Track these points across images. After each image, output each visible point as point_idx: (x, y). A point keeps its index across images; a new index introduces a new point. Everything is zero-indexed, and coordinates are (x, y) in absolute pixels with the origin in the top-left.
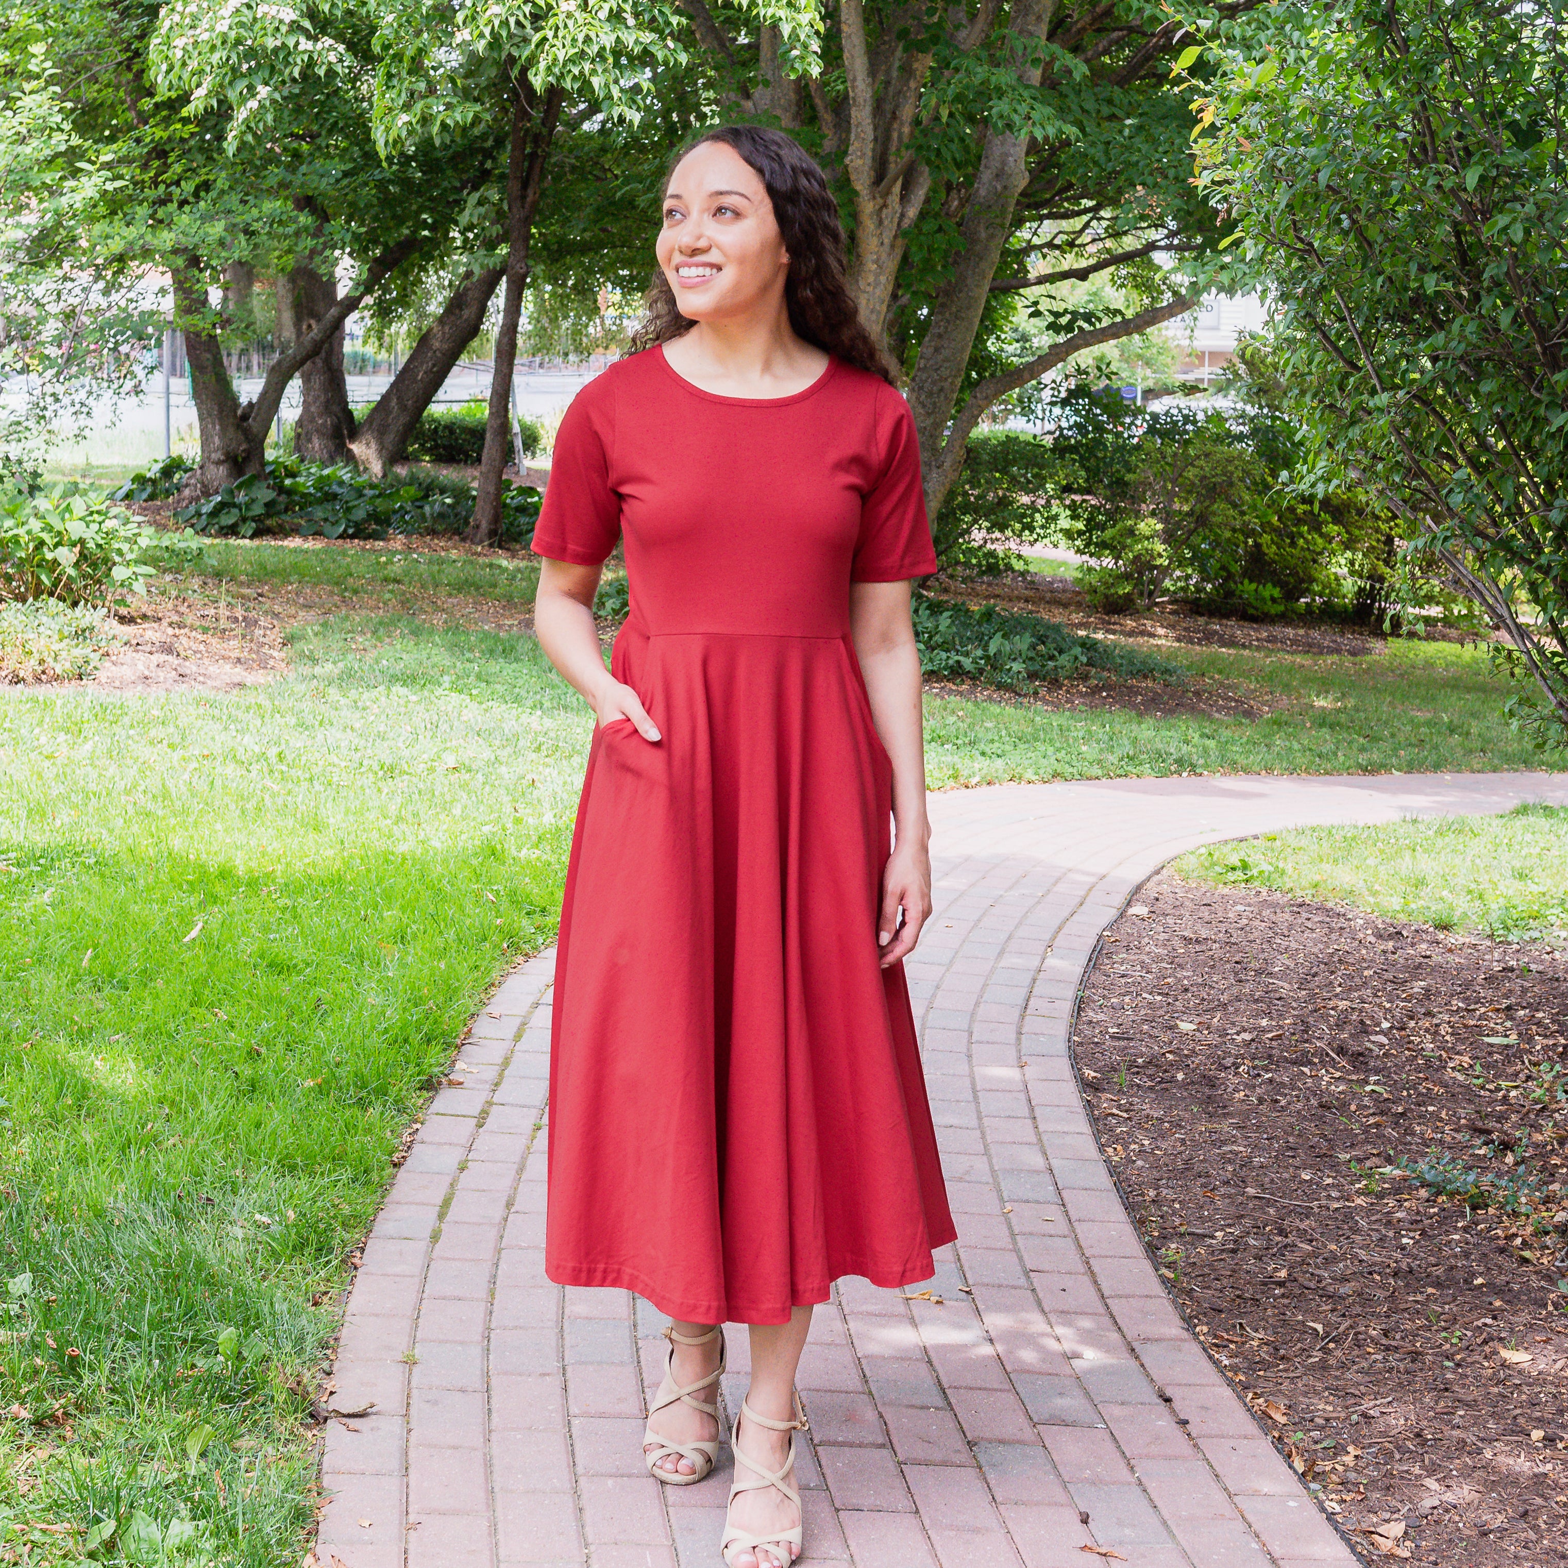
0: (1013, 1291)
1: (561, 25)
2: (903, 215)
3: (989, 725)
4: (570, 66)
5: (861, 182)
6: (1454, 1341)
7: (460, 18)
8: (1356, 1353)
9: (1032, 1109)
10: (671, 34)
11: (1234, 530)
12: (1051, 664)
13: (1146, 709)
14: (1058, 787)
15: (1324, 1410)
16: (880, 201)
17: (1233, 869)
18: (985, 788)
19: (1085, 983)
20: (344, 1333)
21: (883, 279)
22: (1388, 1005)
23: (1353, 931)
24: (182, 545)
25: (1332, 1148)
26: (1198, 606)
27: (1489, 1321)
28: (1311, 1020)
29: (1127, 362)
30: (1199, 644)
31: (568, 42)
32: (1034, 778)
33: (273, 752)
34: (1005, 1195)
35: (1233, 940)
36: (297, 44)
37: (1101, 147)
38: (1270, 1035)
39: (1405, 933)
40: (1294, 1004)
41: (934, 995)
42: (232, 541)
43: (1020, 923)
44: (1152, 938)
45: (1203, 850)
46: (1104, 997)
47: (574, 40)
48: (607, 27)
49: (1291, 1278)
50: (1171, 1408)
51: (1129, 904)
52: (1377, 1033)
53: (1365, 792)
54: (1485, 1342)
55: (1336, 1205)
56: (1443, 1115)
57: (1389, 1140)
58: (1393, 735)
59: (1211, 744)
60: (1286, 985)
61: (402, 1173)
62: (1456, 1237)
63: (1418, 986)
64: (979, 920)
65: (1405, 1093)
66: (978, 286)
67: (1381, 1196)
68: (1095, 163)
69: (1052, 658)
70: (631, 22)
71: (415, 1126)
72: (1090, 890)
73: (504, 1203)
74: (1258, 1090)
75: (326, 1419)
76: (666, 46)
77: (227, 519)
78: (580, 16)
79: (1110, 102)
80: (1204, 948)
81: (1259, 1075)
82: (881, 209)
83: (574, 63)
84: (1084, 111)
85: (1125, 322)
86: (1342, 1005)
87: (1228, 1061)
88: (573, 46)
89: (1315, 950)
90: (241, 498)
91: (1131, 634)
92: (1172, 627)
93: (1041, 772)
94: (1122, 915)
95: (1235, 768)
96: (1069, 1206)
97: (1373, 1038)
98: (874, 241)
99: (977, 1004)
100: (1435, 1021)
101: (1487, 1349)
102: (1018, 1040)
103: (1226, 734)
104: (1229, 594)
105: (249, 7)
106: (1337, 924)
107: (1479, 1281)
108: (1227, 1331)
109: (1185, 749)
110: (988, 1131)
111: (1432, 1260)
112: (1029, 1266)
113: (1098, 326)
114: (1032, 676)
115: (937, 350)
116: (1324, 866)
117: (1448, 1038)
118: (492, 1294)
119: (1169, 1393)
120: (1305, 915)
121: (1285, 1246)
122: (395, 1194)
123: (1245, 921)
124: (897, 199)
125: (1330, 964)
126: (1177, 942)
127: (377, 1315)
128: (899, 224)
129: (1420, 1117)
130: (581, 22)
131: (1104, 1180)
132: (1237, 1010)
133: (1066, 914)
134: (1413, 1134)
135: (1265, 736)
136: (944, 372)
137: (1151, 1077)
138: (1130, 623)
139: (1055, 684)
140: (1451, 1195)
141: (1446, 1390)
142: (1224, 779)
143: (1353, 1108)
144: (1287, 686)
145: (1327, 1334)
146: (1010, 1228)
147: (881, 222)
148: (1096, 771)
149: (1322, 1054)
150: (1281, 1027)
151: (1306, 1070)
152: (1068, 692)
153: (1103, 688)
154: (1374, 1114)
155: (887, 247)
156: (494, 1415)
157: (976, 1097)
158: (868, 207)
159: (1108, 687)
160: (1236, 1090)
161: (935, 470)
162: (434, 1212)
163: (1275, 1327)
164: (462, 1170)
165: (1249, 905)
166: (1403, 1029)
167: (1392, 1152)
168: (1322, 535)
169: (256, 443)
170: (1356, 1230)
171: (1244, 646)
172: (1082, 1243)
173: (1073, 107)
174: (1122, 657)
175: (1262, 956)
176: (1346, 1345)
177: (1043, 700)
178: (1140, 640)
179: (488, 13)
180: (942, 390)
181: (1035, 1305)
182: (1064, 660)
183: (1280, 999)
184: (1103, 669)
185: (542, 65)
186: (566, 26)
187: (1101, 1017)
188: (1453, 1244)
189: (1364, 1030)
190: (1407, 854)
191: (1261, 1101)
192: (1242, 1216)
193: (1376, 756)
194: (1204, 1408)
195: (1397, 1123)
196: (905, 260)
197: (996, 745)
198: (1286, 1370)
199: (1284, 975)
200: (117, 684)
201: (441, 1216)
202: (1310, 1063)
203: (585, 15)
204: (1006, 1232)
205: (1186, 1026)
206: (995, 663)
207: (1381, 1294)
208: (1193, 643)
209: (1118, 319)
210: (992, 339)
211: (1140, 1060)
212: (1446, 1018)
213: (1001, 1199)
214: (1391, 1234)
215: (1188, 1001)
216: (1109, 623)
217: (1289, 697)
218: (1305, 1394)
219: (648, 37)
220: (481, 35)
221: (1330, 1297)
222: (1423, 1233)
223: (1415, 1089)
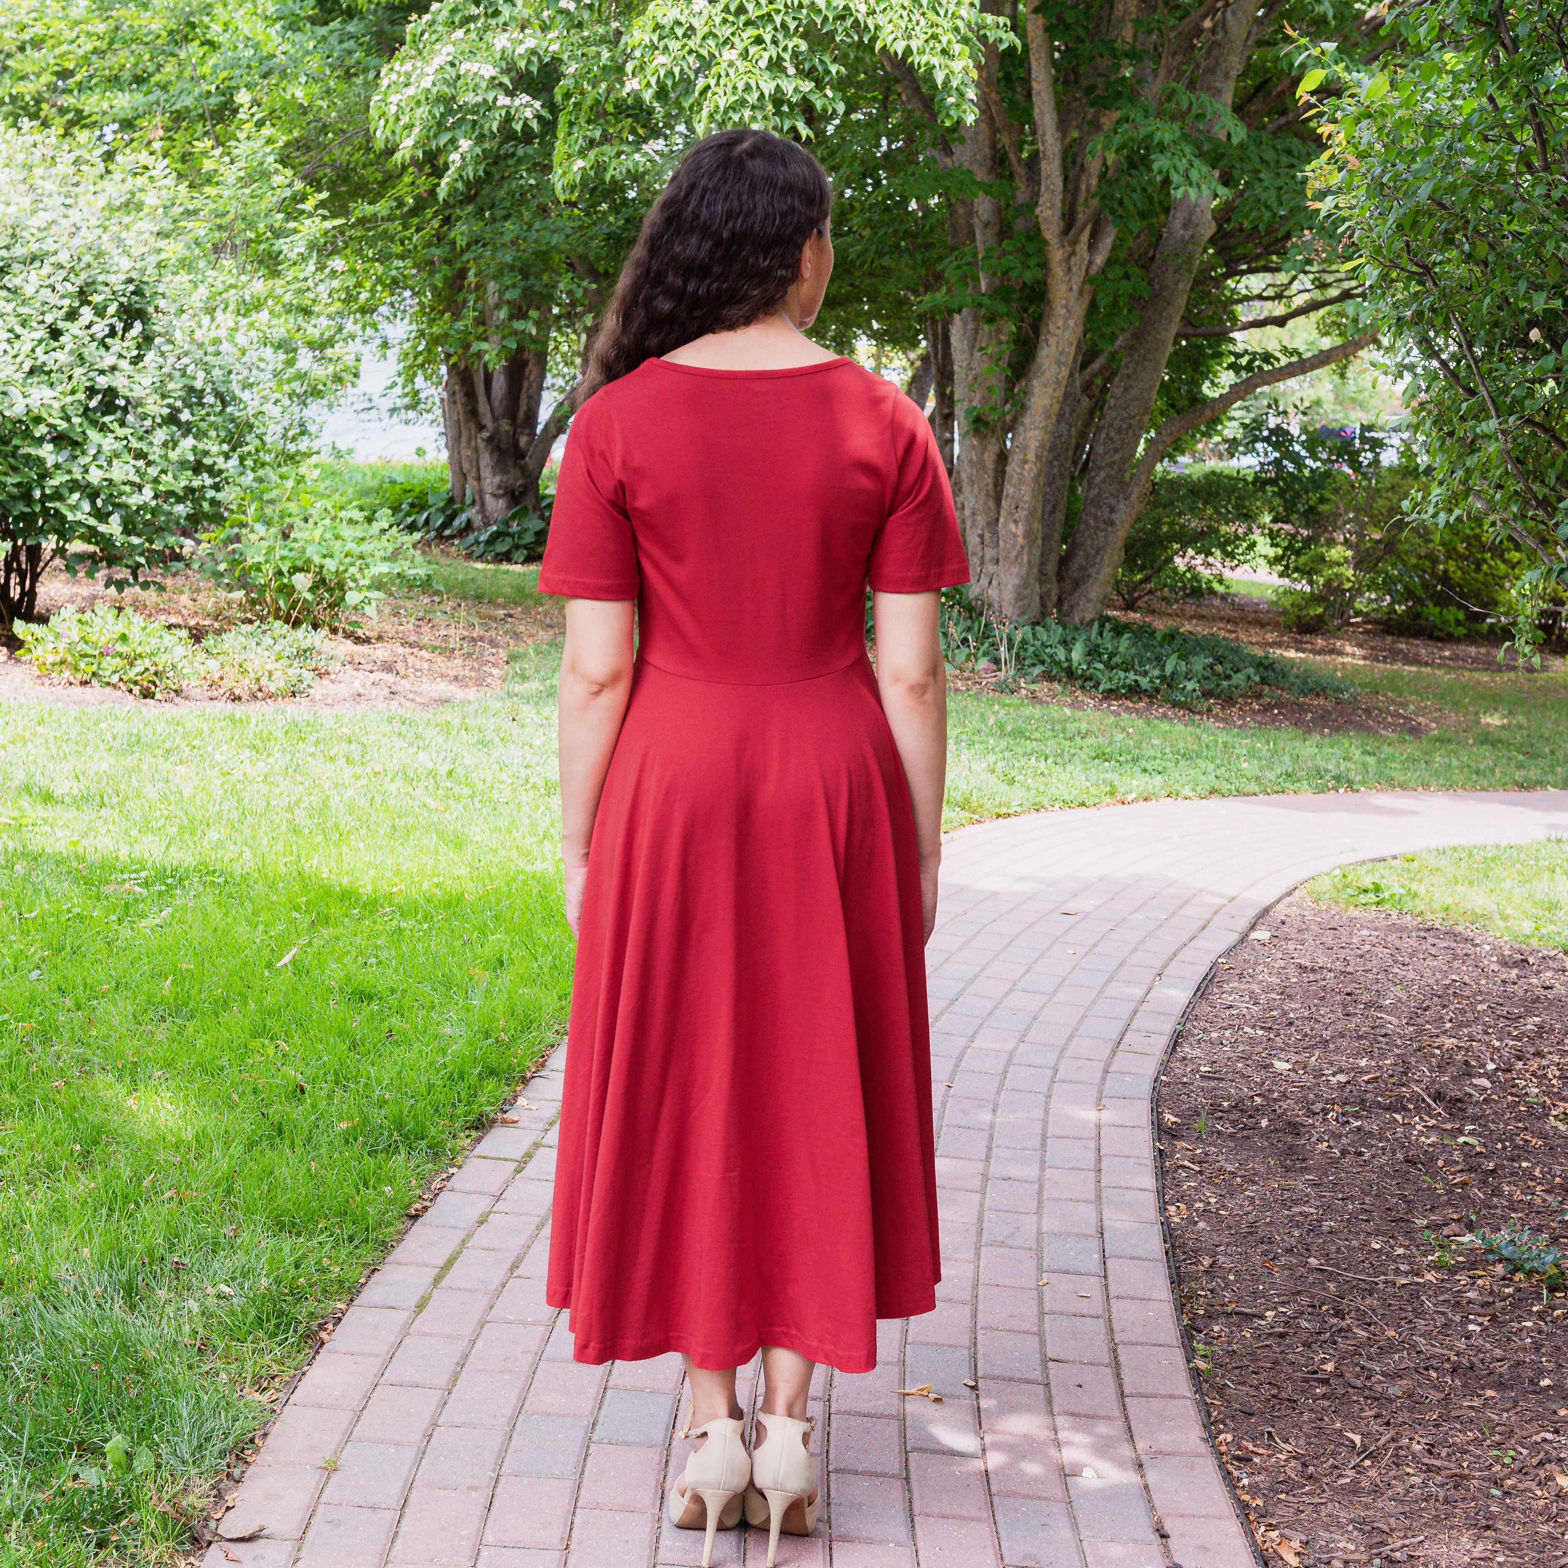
0: (1023, 1386)
1: (723, 74)
2: (1091, 263)
3: (1156, 742)
4: (731, 114)
5: (1051, 231)
6: (1507, 1461)
7: (629, 67)
8: (1392, 1473)
9: (1099, 1159)
10: (830, 83)
11: (1420, 557)
12: (1225, 683)
13: (1315, 726)
14: (1215, 803)
15: (1344, 1550)
16: (1069, 249)
17: (1366, 891)
18: (1141, 804)
19: (1188, 1015)
20: (275, 1430)
21: (1071, 323)
22: (1497, 1044)
23: (1478, 958)
24: (413, 572)
25: (1409, 1211)
26: (1389, 626)
27: (1549, 1436)
28: (1413, 1060)
29: (1341, 404)
30: (1385, 662)
31: (729, 90)
32: (1191, 794)
33: (444, 769)
34: (1045, 1264)
35: (1349, 969)
36: (495, 99)
37: (1273, 192)
38: (1366, 1078)
39: (1531, 961)
40: (1399, 1042)
41: (1029, 1027)
42: (505, 566)
43: (1136, 949)
44: (1267, 965)
45: (1338, 872)
46: (1205, 1031)
47: (735, 88)
48: (767, 75)
49: (1339, 1374)
50: (1165, 1546)
51: (1253, 927)
52: (1480, 1076)
53: (1517, 809)
54: (1541, 1464)
55: (1404, 1281)
56: (1537, 1173)
57: (1473, 1202)
58: (1552, 752)
59: (1371, 760)
60: (1394, 1020)
61: (418, 1227)
62: (1529, 1324)
63: (1531, 1023)
64: (1095, 945)
65: (1499, 1146)
66: (1165, 330)
67: (1453, 1271)
68: (1267, 207)
69: (1228, 677)
70: (791, 71)
71: (451, 1171)
72: (1215, 913)
73: (509, 1264)
74: (1344, 1141)
75: (210, 1543)
76: (826, 96)
77: (502, 547)
78: (742, 66)
79: (1289, 152)
80: (1318, 977)
81: (1348, 1122)
82: (1069, 257)
83: (734, 110)
84: (1262, 160)
85: (1302, 361)
86: (1449, 1043)
87: (1317, 1107)
88: (734, 94)
89: (1431, 981)
90: (515, 527)
91: (1320, 652)
92: (1360, 646)
93: (1199, 788)
94: (1242, 941)
95: (1391, 784)
96: (1111, 1278)
97: (1475, 1081)
98: (1063, 288)
99: (1071, 1038)
100: (1545, 1062)
101: (1542, 1474)
102: (1104, 1078)
103: (1387, 750)
104: (1417, 616)
105: (453, 65)
106: (1461, 949)
107: (1546, 1382)
108: (1253, 1440)
109: (1343, 765)
110: (1047, 1185)
111: (1498, 1352)
112: (1050, 1355)
113: (1277, 365)
114: (1207, 694)
115: (1126, 389)
116: (1460, 889)
117: (1554, 1082)
118: (455, 1379)
119: (1168, 1527)
120: (1431, 940)
121: (1341, 1330)
122: (399, 1253)
123: (1368, 947)
124: (1085, 247)
125: (1443, 997)
126: (1292, 971)
127: (320, 1406)
128: (1087, 272)
129: (1512, 1174)
130: (742, 70)
131: (1155, 1245)
132: (1337, 1048)
133: (1184, 938)
134: (1500, 1195)
135: (1426, 753)
136: (1133, 411)
137: (1234, 1123)
138: (1320, 642)
139: (1229, 701)
140: (1529, 1273)
141: (1488, 1527)
142: (1379, 795)
143: (1440, 1163)
144: (1456, 703)
145: (1365, 1447)
146: (1041, 1303)
147: (1069, 270)
148: (1253, 787)
149: (1417, 1099)
150: (1380, 1068)
151: (1398, 1117)
152: (1241, 709)
153: (1275, 706)
154: (1462, 1171)
155: (1075, 293)
156: (399, 1540)
157: (1044, 1145)
158: (1057, 255)
159: (1280, 705)
160: (1320, 1140)
161: (1122, 502)
162: (430, 1274)
163: (1308, 1436)
164: (481, 1223)
165: (1376, 929)
166: (1509, 1071)
167: (1474, 1218)
168: (1504, 561)
169: (532, 478)
170: (1420, 1313)
171: (1427, 664)
172: (1116, 1327)
173: (1254, 157)
174: (1297, 677)
175: (1374, 987)
176: (1383, 1463)
177: (1216, 717)
178: (1328, 658)
179: (655, 63)
180: (1130, 426)
181: (1043, 1405)
182: (1238, 679)
183: (1385, 1035)
184: (1278, 688)
185: (705, 113)
186: (727, 75)
187: (1197, 1052)
188: (1524, 1333)
189: (1468, 1072)
190: (1546, 875)
191: (1344, 1153)
192: (1298, 1293)
193: (1534, 774)
194: (1203, 1548)
195: (1485, 1182)
196: (1093, 305)
197: (1158, 761)
198: (1310, 1494)
199: (1393, 1010)
200: (329, 701)
201: (437, 1281)
202: (1405, 1109)
203: (746, 64)
204: (1035, 1308)
205: (1281, 1066)
206: (1170, 681)
207: (1435, 1396)
208: (1378, 661)
209: (1295, 359)
210: (1207, 383)
211: (1226, 1104)
212: (1556, 1059)
213: (1040, 1269)
214: (1457, 1318)
215: (1289, 1037)
216: (1301, 642)
217: (1457, 714)
218: (1327, 1528)
219: (807, 86)
220: (648, 85)
221: (1376, 1399)
222: (1493, 1318)
223: (1512, 1140)
